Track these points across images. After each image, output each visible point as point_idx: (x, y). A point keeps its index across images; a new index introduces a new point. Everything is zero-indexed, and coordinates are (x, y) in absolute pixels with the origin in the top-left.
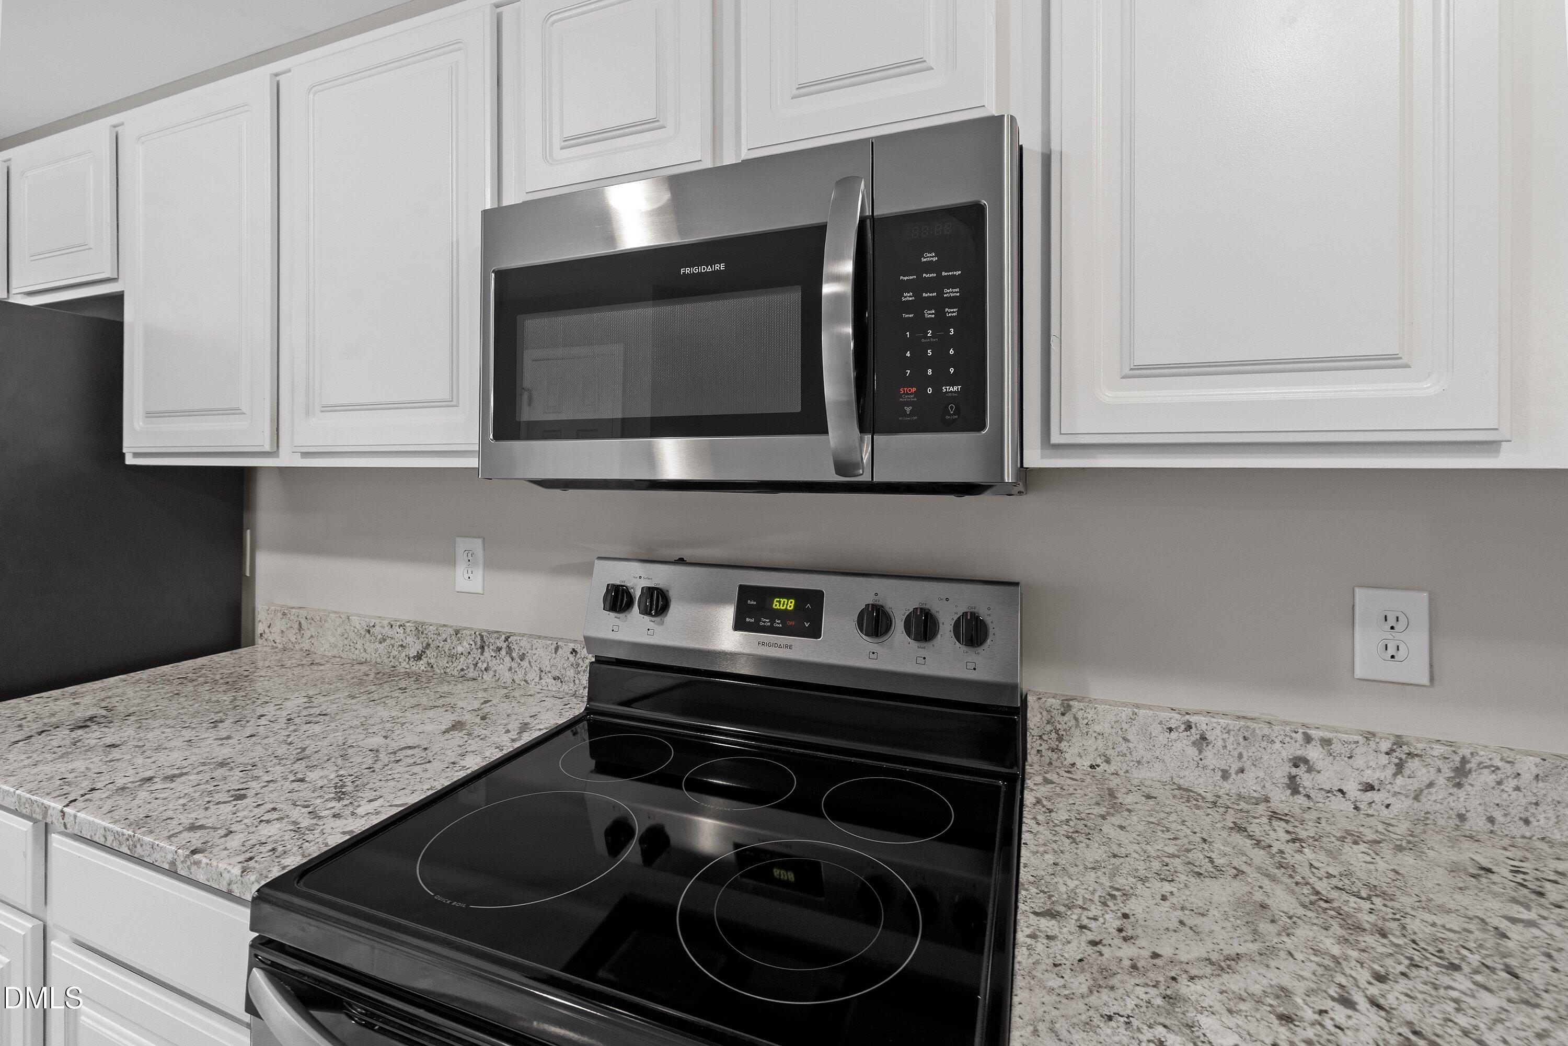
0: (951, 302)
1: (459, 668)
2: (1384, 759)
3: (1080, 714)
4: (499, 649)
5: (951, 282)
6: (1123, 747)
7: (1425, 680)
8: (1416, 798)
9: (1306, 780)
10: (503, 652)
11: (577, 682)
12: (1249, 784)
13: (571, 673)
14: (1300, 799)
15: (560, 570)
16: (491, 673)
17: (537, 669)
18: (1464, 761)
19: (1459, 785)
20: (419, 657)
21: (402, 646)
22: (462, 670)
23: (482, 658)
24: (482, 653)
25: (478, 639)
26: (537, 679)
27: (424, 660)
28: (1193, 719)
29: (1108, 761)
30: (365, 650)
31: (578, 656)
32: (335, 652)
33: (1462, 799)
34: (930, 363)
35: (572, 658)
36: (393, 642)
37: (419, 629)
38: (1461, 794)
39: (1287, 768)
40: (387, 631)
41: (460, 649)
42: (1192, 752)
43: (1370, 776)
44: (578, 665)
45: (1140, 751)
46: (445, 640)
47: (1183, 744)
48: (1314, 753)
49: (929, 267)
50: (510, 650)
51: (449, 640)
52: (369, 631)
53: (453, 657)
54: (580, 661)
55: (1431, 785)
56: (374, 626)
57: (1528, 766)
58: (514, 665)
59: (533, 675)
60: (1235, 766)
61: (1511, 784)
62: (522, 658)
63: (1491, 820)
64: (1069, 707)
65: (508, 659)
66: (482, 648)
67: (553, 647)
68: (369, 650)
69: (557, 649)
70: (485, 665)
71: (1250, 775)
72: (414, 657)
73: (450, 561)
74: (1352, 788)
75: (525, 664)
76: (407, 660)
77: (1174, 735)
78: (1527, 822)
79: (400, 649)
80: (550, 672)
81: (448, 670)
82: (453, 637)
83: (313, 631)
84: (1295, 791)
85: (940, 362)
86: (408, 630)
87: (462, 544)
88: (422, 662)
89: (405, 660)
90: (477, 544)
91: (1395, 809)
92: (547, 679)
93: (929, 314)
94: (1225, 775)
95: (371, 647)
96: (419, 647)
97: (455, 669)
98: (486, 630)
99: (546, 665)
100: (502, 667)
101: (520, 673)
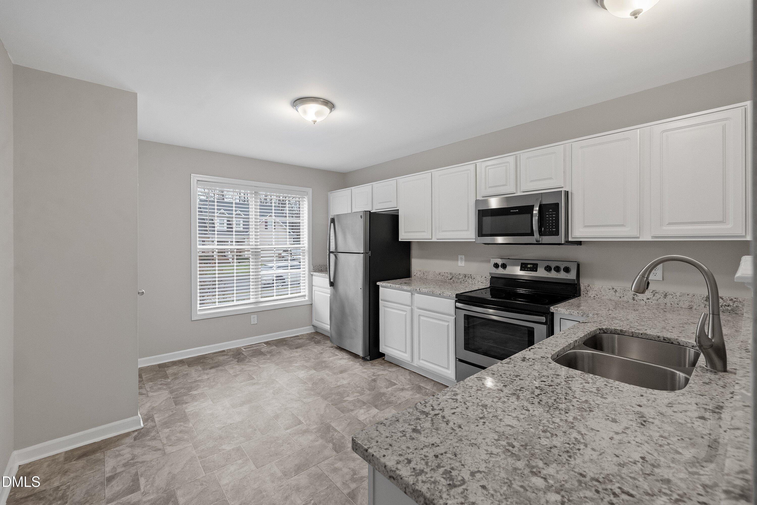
0: (554, 217)
2: (651, 294)
3: (591, 287)
4: (469, 277)
5: (554, 214)
6: (600, 293)
7: (662, 280)
8: (657, 301)
9: (636, 298)
12: (625, 299)
13: (485, 281)
14: (635, 301)
15: (482, 261)
16: (467, 282)
18: (666, 294)
19: (665, 298)
20: (451, 279)
21: (447, 277)
22: (461, 281)
25: (464, 275)
27: (452, 280)
28: (614, 287)
29: (597, 296)
32: (432, 278)
33: (666, 300)
34: (551, 226)
35: (485, 279)
36: (445, 276)
37: (451, 274)
38: (666, 299)
39: (632, 296)
40: (444, 274)
41: (460, 277)
42: (614, 293)
43: (648, 297)
44: (488, 278)
45: (603, 293)
46: (457, 276)
47: (612, 292)
49: (551, 212)
50: (471, 277)
52: (439, 274)
53: (459, 279)
55: (660, 298)
56: (441, 273)
57: (678, 294)
58: (472, 280)
59: (476, 282)
60: (622, 296)
61: (675, 298)
63: (671, 304)
64: (589, 286)
66: (465, 277)
69: (482, 277)
70: (466, 280)
71: (625, 297)
73: (457, 260)
74: (645, 299)
75: (474, 280)
76: (448, 280)
77: (610, 290)
78: (678, 304)
81: (457, 281)
82: (459, 275)
83: (427, 274)
84: (634, 300)
85: (552, 226)
86: (448, 274)
87: (460, 257)
90: (463, 257)
91: (653, 303)
92: (480, 283)
93: (551, 219)
94: (620, 297)
95: (440, 277)
96: (451, 277)
97: (459, 281)
98: (466, 273)
99: (479, 280)
100: (470, 281)
101: (474, 282)
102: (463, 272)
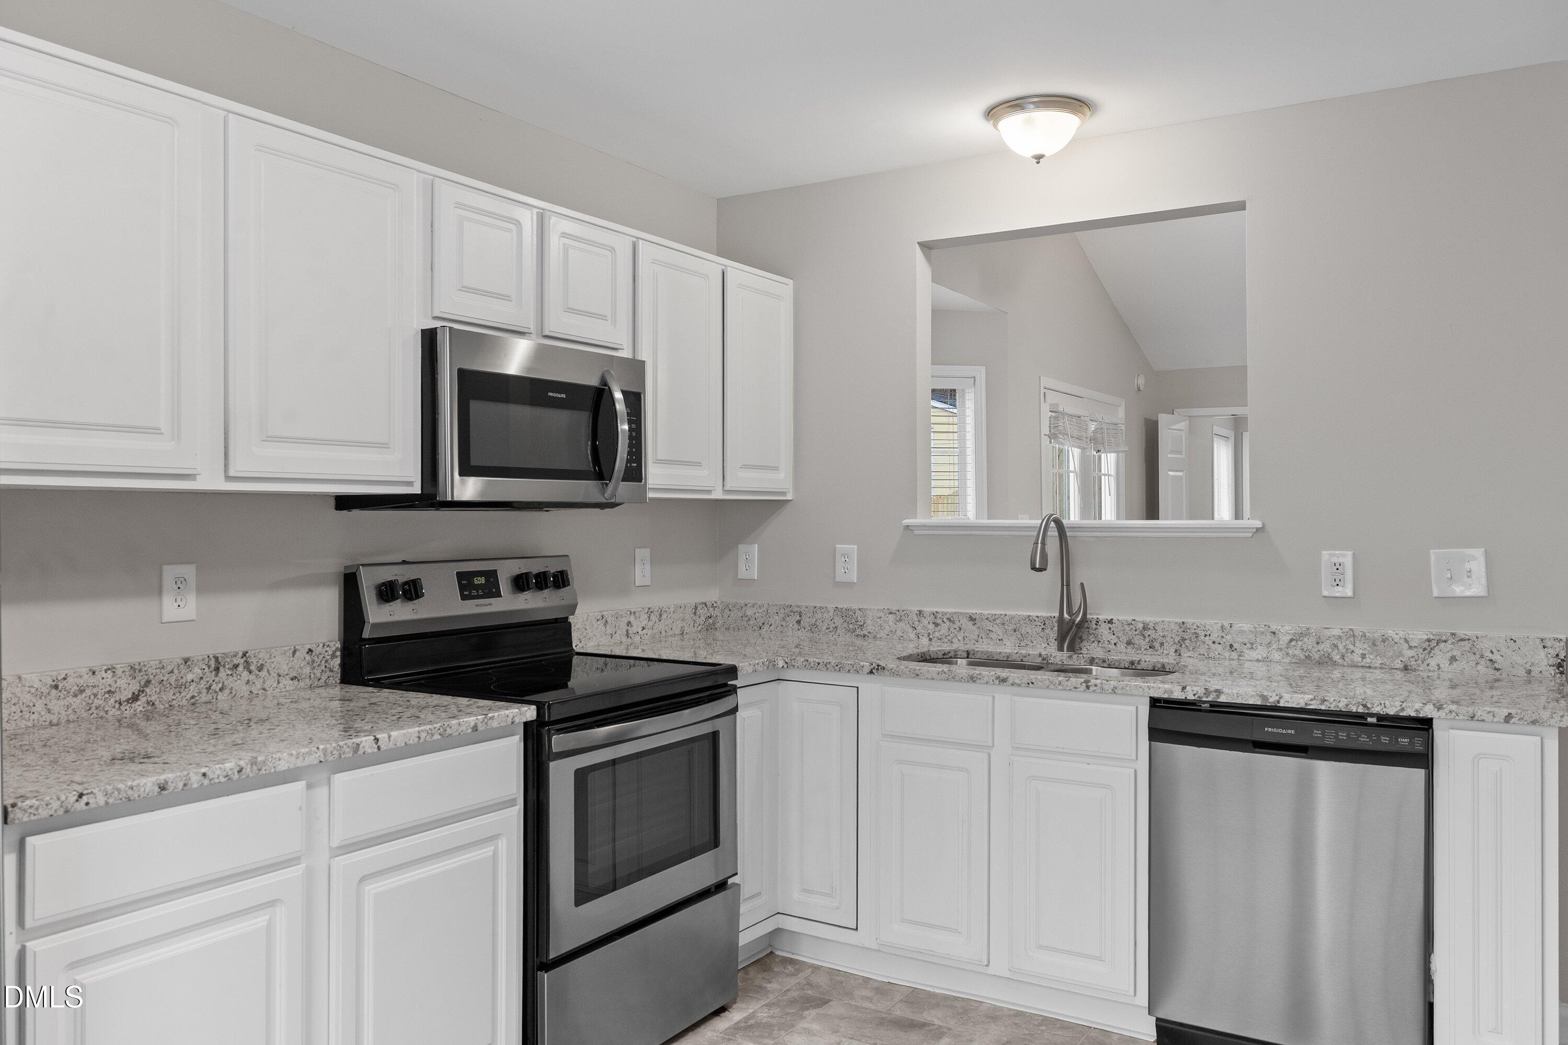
1: (188, 697)
4: (236, 666)
6: (585, 633)
7: (651, 583)
8: (653, 629)
9: (631, 631)
10: (241, 668)
11: (312, 676)
12: (617, 637)
13: (307, 670)
14: (630, 640)
16: (227, 691)
17: (275, 675)
18: (661, 611)
19: (660, 620)
20: (135, 698)
21: (109, 692)
22: (193, 697)
23: (217, 679)
24: (217, 675)
25: (213, 663)
26: (275, 685)
27: (143, 699)
28: (604, 613)
30: (49, 711)
31: (314, 654)
35: (308, 658)
36: (95, 691)
37: (134, 670)
38: (661, 623)
39: (626, 627)
40: (89, 680)
41: (190, 677)
42: (603, 629)
43: (644, 624)
44: (313, 661)
45: (591, 633)
46: (172, 672)
47: (601, 626)
48: (632, 619)
50: (247, 664)
51: (176, 671)
52: (56, 687)
53: (181, 687)
54: (316, 658)
55: (655, 622)
56: (65, 679)
58: (252, 677)
59: (271, 682)
60: (614, 632)
62: (260, 668)
65: (246, 673)
66: (217, 669)
67: (291, 651)
68: (55, 709)
69: (294, 652)
70: (220, 685)
71: (618, 633)
72: (128, 701)
73: (157, 591)
74: (640, 630)
75: (264, 673)
76: (117, 705)
77: (599, 622)
79: (107, 696)
80: (287, 674)
81: (174, 703)
82: (182, 667)
84: (628, 637)
86: (119, 672)
87: (170, 573)
88: (139, 703)
89: (114, 707)
91: (649, 634)
92: (286, 682)
94: (612, 636)
95: (57, 706)
96: (135, 687)
97: (182, 699)
98: (219, 651)
99: (284, 669)
100: (239, 683)
101: (259, 684)
102: (201, 649)
